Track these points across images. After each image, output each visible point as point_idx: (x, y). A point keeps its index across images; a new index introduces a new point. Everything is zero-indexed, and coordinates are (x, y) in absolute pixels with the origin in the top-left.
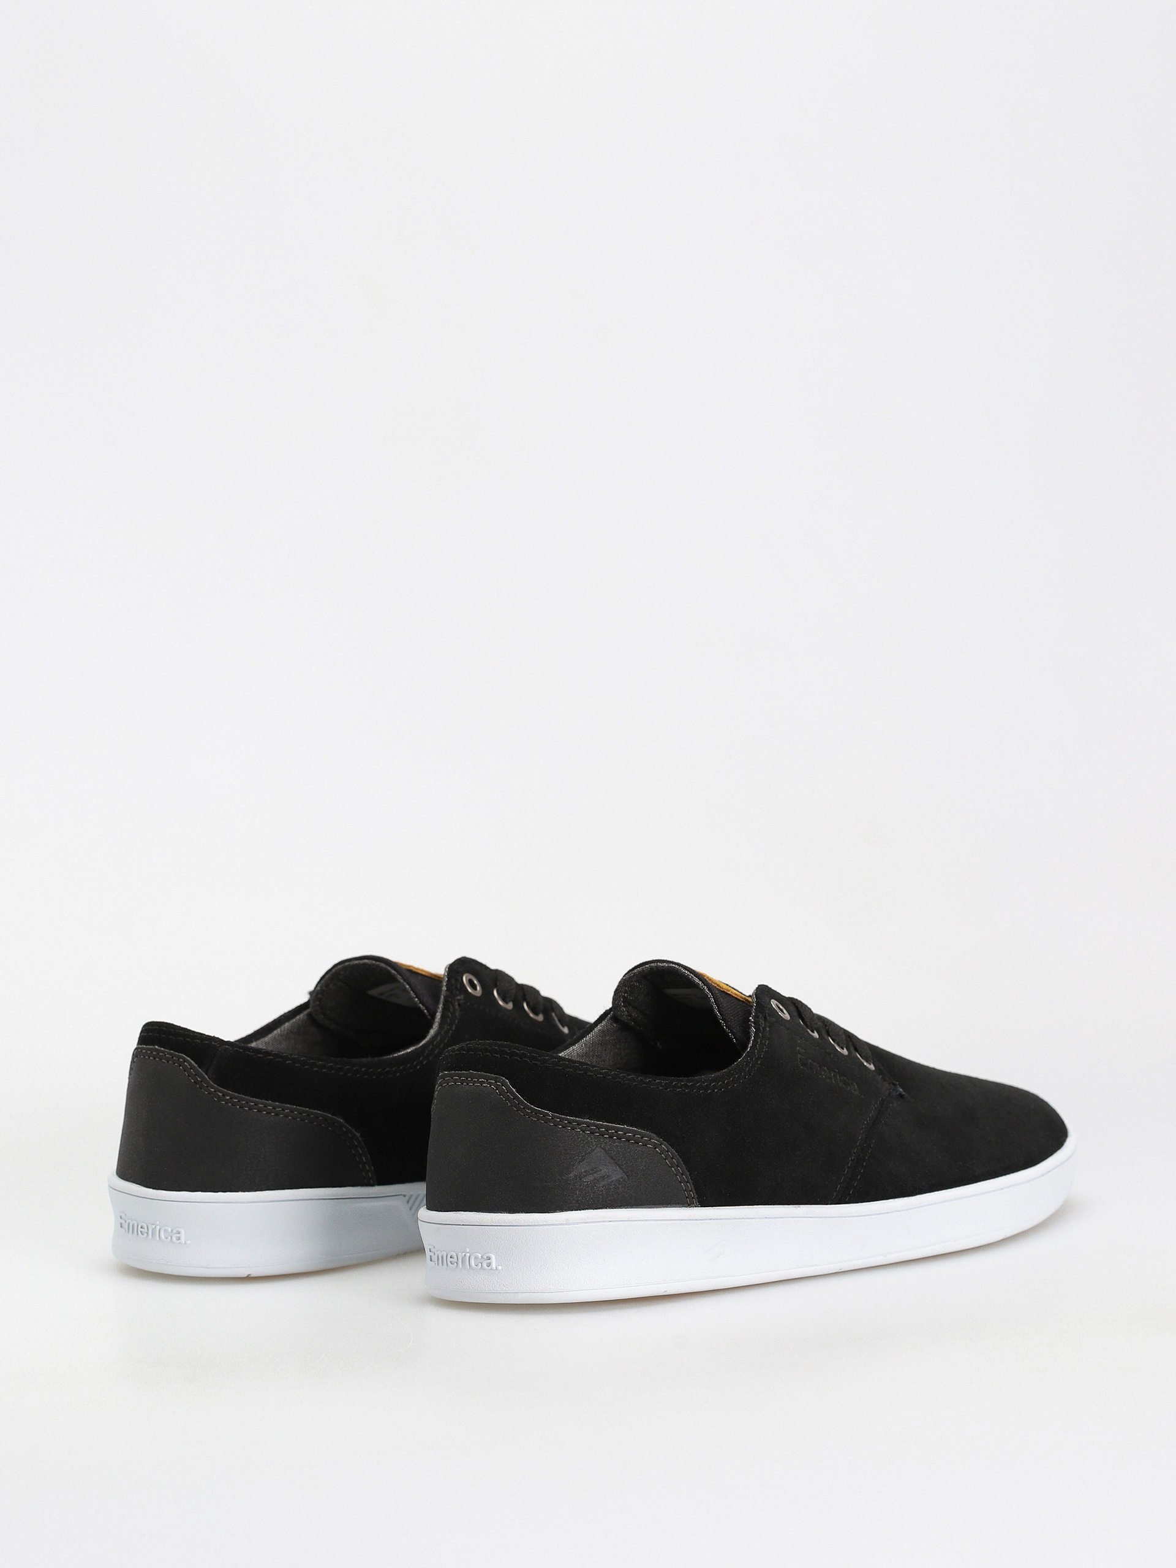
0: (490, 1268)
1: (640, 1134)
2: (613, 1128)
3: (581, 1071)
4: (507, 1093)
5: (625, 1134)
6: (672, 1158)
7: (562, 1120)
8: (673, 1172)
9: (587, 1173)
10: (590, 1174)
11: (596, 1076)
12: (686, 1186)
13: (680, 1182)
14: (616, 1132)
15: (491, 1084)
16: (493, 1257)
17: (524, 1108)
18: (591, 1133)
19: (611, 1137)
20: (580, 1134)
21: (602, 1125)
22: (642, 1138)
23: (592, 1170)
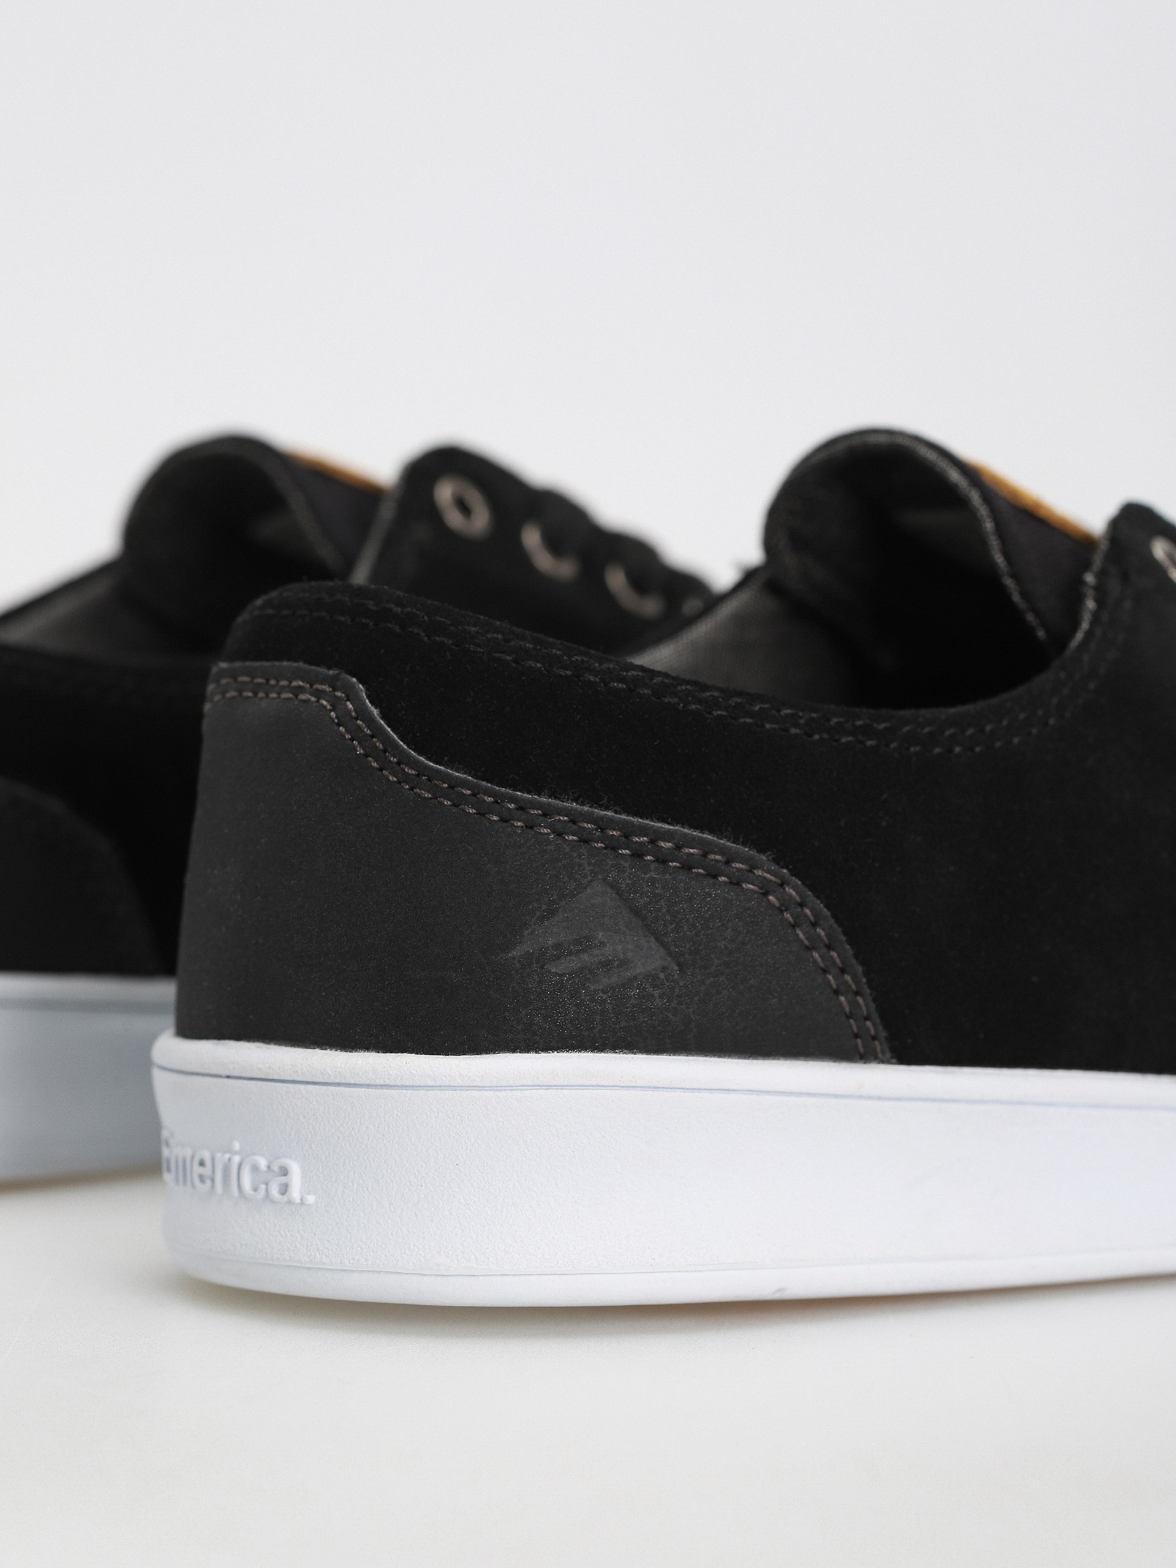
0: (285, 1198)
1: (722, 851)
2: (643, 831)
3: (565, 668)
4: (357, 719)
5: (678, 848)
6: (814, 925)
7: (499, 799)
8: (815, 962)
9: (560, 951)
10: (570, 953)
11: (606, 684)
12: (853, 1004)
13: (837, 992)
14: (653, 841)
15: (319, 694)
16: (295, 1169)
17: (399, 763)
18: (580, 840)
19: (638, 855)
20: (549, 842)
21: (611, 820)
22: (728, 862)
23: (577, 942)
